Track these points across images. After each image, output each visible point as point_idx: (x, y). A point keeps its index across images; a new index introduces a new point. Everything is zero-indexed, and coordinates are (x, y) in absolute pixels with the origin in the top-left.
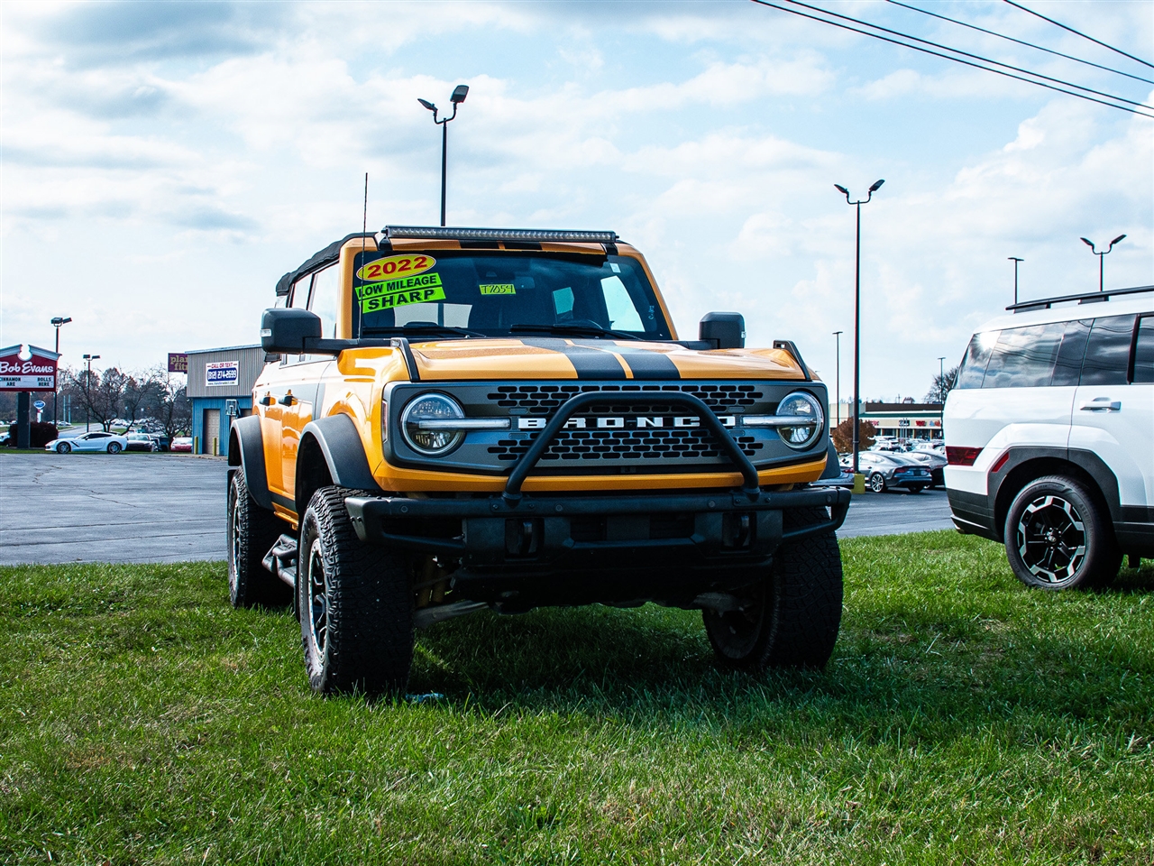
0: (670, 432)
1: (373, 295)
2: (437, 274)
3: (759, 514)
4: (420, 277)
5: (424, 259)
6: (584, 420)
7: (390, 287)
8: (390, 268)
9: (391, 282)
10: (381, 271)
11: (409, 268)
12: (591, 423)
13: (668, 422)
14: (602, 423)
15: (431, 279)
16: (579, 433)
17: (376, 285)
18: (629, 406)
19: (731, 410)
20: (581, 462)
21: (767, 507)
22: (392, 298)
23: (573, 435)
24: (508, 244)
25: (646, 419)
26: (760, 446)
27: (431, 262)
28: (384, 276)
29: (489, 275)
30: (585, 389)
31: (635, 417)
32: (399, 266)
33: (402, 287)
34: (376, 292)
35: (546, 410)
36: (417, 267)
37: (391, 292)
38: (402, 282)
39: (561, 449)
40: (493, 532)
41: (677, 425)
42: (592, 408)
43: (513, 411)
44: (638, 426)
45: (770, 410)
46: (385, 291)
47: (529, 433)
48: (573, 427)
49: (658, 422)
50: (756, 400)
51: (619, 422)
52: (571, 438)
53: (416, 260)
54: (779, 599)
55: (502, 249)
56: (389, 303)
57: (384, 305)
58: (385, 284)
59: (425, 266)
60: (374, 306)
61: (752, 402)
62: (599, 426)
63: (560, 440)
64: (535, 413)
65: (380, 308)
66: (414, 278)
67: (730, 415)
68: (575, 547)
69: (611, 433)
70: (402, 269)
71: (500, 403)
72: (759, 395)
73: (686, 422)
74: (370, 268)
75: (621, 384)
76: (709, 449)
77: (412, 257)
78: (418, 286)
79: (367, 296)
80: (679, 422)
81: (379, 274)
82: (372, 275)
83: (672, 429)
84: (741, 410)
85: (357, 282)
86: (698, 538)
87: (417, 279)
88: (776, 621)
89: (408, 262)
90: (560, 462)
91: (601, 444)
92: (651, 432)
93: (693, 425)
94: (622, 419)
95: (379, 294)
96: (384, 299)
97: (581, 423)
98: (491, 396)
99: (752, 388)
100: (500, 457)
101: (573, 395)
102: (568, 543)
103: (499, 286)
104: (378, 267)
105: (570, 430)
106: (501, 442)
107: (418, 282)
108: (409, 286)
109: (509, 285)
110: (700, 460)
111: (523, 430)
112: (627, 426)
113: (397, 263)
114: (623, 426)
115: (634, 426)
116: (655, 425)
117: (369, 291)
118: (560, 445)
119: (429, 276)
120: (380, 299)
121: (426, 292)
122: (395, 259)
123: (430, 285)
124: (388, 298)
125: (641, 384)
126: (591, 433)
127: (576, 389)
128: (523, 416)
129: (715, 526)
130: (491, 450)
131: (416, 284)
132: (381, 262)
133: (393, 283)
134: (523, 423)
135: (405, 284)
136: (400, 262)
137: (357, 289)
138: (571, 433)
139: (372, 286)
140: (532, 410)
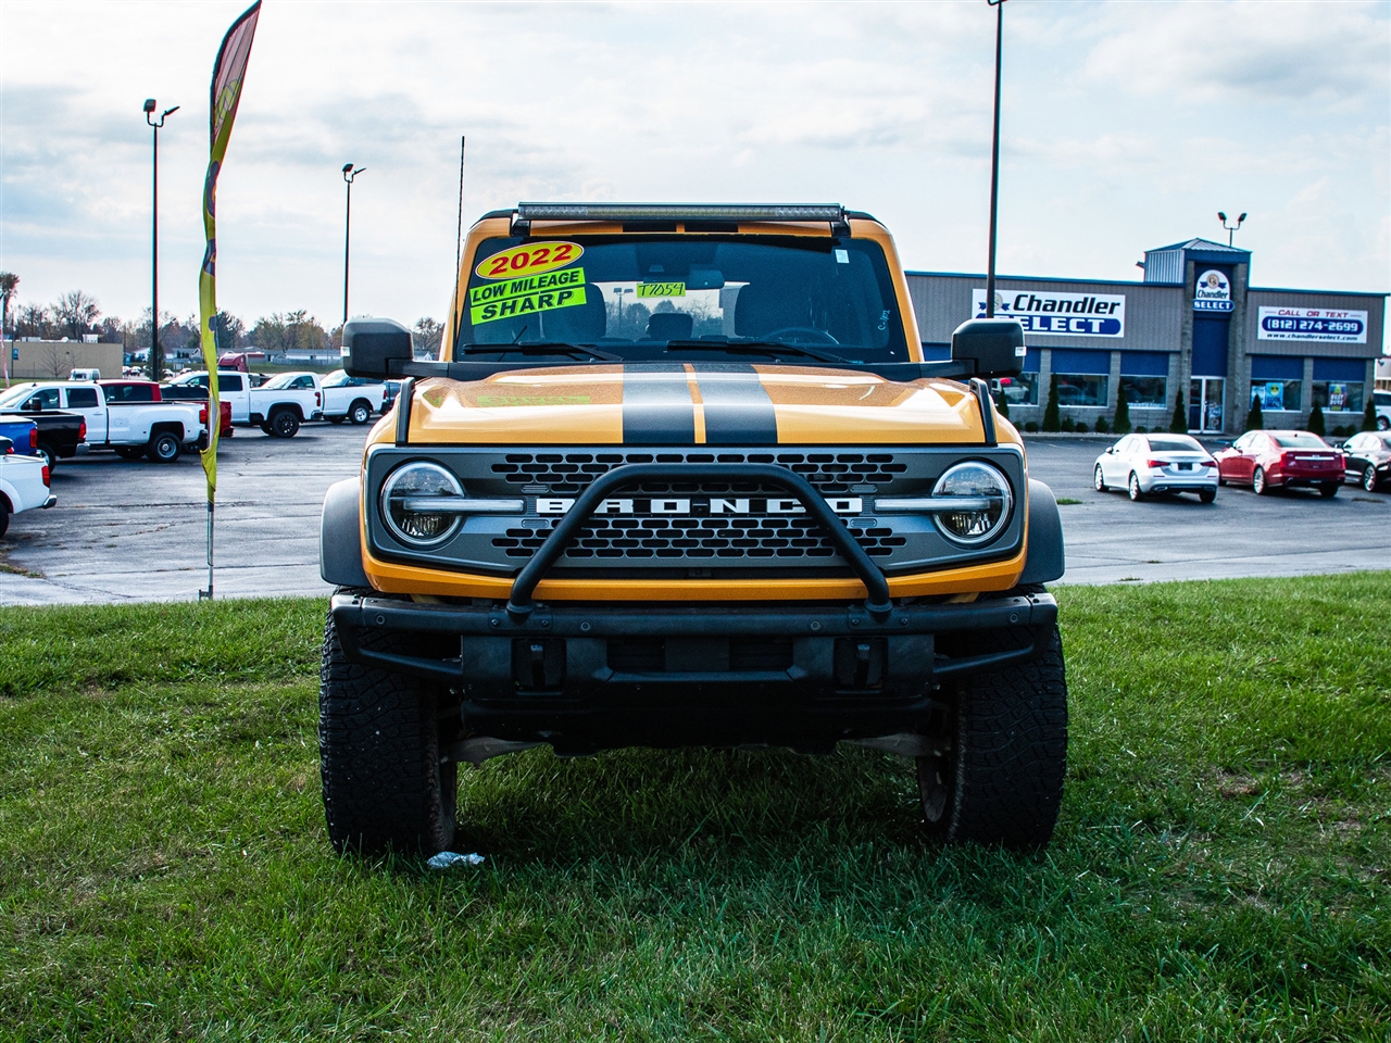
0: (760, 520)
1: (492, 298)
2: (581, 269)
3: (892, 641)
4: (558, 274)
5: (569, 248)
6: (631, 502)
7: (515, 287)
8: (520, 261)
9: (518, 281)
10: (508, 265)
11: (546, 261)
12: (642, 507)
13: (758, 506)
14: (657, 506)
15: (572, 276)
16: (623, 521)
17: (497, 285)
18: (699, 485)
19: (855, 490)
20: (625, 561)
21: (903, 631)
22: (514, 303)
23: (614, 524)
24: (691, 224)
25: (723, 502)
26: (900, 541)
27: (577, 251)
28: (510, 272)
29: (654, 269)
30: (631, 458)
31: (707, 499)
32: (532, 259)
33: (531, 288)
34: (495, 295)
35: (575, 487)
36: (558, 258)
37: (515, 294)
38: (532, 280)
39: (595, 543)
40: (494, 656)
41: (770, 510)
42: (641, 486)
43: (528, 489)
44: (712, 511)
45: (923, 488)
46: (507, 293)
47: (551, 520)
48: (614, 512)
49: (743, 506)
50: (896, 475)
51: (683, 506)
52: (610, 527)
53: (558, 249)
54: (964, 751)
55: (681, 231)
56: (508, 311)
57: (502, 313)
58: (510, 283)
59: (568, 257)
60: (489, 315)
61: (889, 477)
62: (654, 510)
63: (595, 531)
64: (557, 491)
65: (497, 317)
66: (550, 275)
67: (856, 496)
68: (613, 679)
69: (670, 520)
70: (536, 262)
71: (509, 478)
72: (902, 468)
73: (783, 506)
74: (495, 262)
75: (685, 452)
76: (818, 546)
77: (552, 246)
78: (553, 286)
79: (483, 301)
80: (773, 506)
81: (505, 270)
82: (495, 271)
83: (763, 516)
84: (871, 489)
85: (475, 281)
86: (797, 672)
87: (554, 277)
88: (961, 781)
89: (546, 252)
90: (595, 560)
91: (655, 537)
92: (730, 520)
93: (795, 510)
94: (688, 501)
95: (499, 297)
96: (504, 304)
97: (626, 506)
98: (496, 468)
99: (889, 457)
100: (510, 552)
101: (614, 467)
102: (604, 674)
103: (664, 285)
104: (505, 260)
105: (611, 516)
106: (510, 532)
107: (553, 281)
108: (540, 286)
109: (679, 284)
110: (805, 560)
111: (542, 515)
112: (694, 511)
113: (531, 254)
114: (688, 511)
115: (706, 511)
116: (736, 510)
117: (487, 294)
118: (595, 537)
119: (569, 271)
120: (499, 304)
121: (561, 294)
122: (530, 249)
123: (568, 284)
124: (510, 303)
125: (716, 452)
126: (640, 520)
127: (619, 458)
128: (543, 496)
129: (823, 655)
130: (498, 542)
131: (550, 282)
132: (510, 253)
133: (521, 283)
134: (543, 505)
135: (536, 283)
136: (536, 253)
137: (472, 291)
138: (610, 520)
139: (492, 286)
140: (555, 487)
